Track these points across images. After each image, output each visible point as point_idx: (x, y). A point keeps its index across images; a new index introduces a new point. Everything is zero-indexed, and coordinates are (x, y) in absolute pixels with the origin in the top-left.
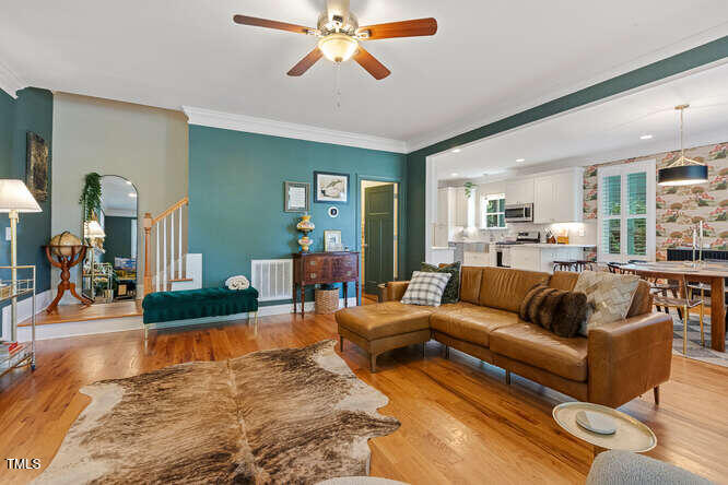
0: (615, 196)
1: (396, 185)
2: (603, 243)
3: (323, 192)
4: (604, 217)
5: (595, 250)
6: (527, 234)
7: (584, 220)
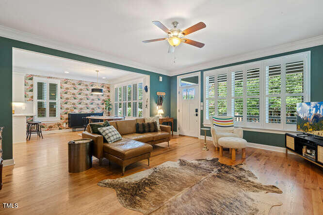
4: (36, 100)
7: (25, 102)
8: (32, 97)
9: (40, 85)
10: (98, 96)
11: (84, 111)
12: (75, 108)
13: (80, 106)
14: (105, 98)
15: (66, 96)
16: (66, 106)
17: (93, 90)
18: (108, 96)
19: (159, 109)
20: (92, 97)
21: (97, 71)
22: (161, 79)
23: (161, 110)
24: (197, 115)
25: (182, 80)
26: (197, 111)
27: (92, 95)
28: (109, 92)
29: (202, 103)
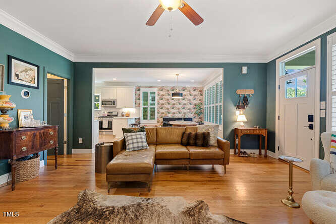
0: (146, 100)
1: (66, 81)
2: (141, 116)
3: (17, 76)
4: (142, 106)
5: (139, 119)
6: (112, 113)
7: (136, 107)
8: (139, 104)
9: (145, 94)
10: (179, 100)
11: (177, 115)
12: (169, 113)
13: (172, 111)
14: (197, 102)
15: (161, 102)
16: (162, 111)
17: (174, 95)
18: (201, 100)
19: (240, 114)
20: (173, 102)
21: (177, 75)
22: (244, 70)
23: (244, 116)
24: (311, 127)
25: (287, 64)
26: (311, 118)
27: (173, 99)
28: (202, 95)
29: (324, 103)
